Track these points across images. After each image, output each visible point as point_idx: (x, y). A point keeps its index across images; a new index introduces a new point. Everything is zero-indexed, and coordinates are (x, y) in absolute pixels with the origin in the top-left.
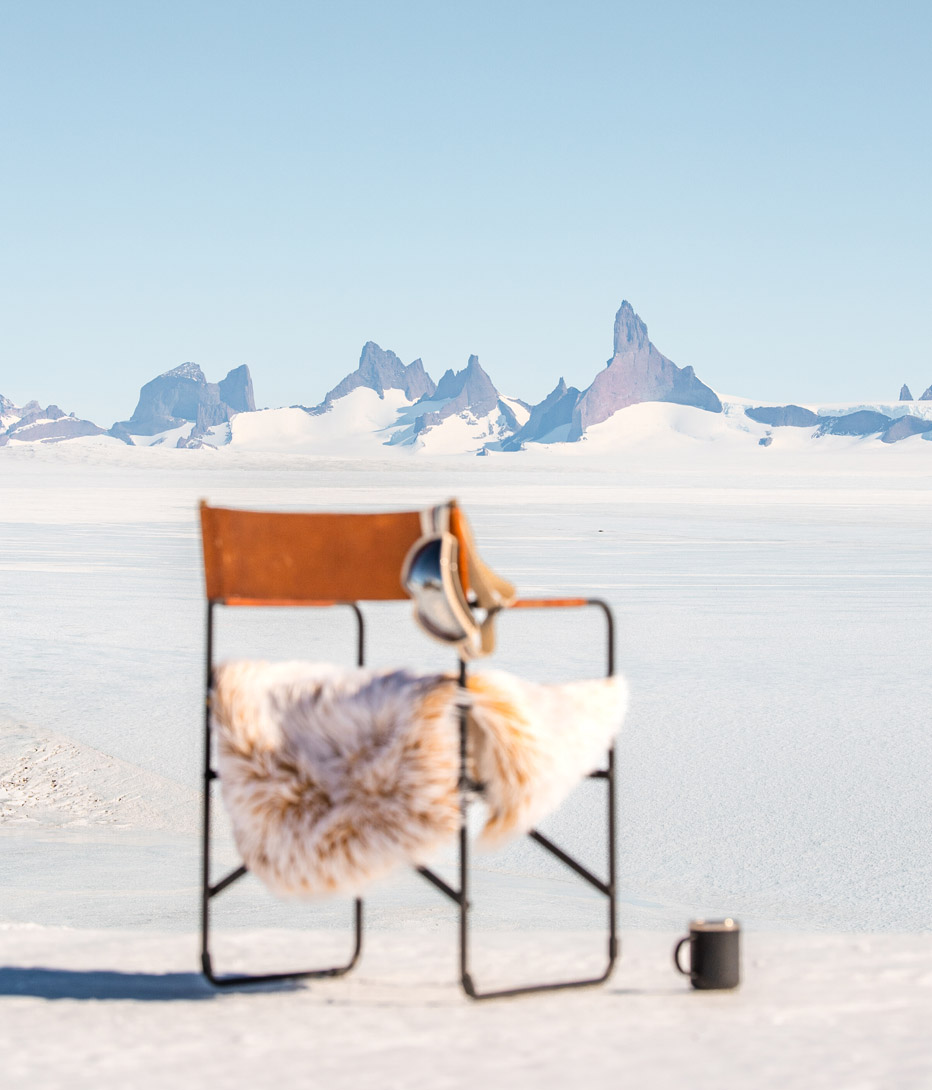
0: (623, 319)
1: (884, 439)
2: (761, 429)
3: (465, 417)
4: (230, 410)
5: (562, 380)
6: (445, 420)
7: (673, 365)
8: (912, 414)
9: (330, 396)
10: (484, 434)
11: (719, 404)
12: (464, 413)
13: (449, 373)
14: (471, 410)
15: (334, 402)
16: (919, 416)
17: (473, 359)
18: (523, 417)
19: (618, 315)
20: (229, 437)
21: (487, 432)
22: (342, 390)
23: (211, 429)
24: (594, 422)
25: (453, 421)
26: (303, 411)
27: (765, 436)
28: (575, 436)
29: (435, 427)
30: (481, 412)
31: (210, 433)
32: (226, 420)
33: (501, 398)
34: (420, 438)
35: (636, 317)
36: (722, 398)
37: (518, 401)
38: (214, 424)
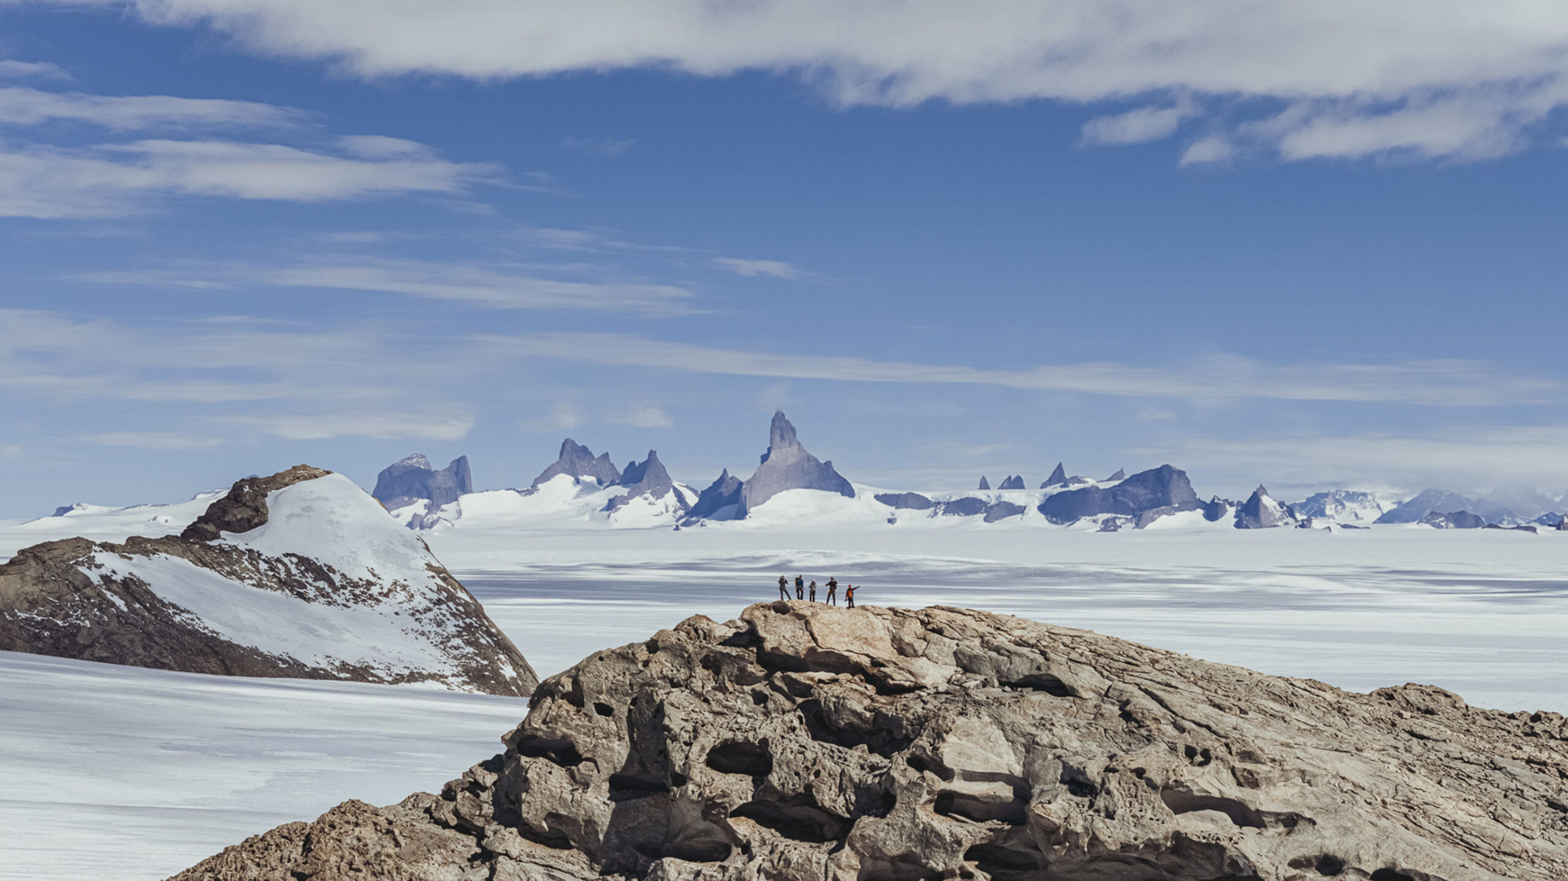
0: (777, 423)
1: (985, 520)
2: (887, 510)
3: (646, 499)
4: (459, 492)
5: (725, 471)
6: (631, 501)
7: (816, 460)
8: (1007, 500)
9: (537, 481)
10: (662, 513)
11: (853, 491)
12: (646, 495)
13: (632, 464)
14: (651, 493)
15: (540, 486)
16: (1013, 502)
17: (652, 454)
18: (692, 500)
19: (773, 421)
20: (460, 513)
21: (664, 511)
22: (546, 476)
23: (444, 507)
24: (756, 505)
25: (637, 501)
26: (516, 493)
27: (890, 517)
28: (741, 514)
29: (623, 507)
30: (659, 495)
31: (442, 510)
32: (457, 500)
33: (674, 484)
34: (612, 515)
35: (787, 422)
36: (854, 486)
37: (687, 487)
38: (447, 503)
